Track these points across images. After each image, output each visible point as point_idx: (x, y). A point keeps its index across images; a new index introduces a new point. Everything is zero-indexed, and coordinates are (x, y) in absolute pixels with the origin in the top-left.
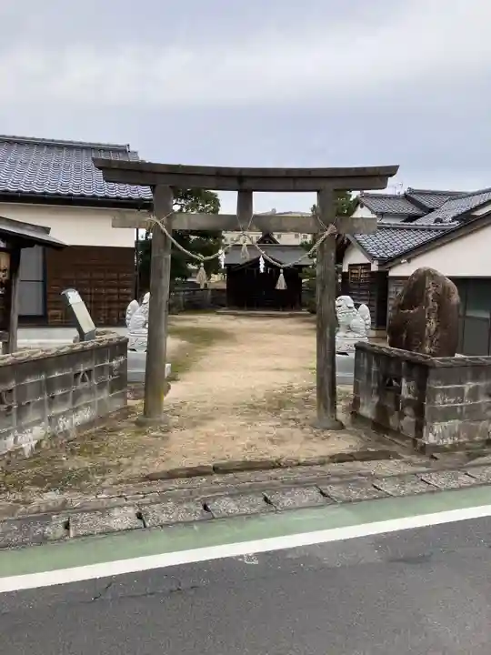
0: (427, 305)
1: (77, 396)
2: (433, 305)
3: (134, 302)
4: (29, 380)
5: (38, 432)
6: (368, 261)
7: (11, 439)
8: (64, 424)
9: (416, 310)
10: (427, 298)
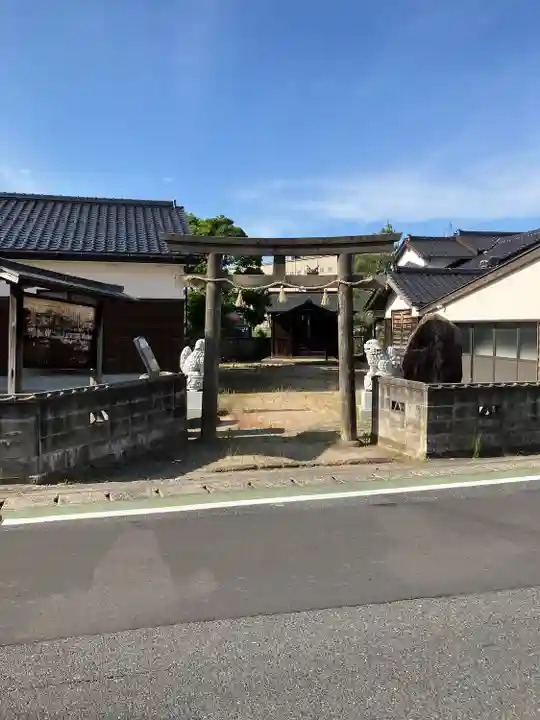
0: (434, 344)
1: (150, 418)
2: (439, 345)
3: (187, 348)
4: (118, 404)
5: (125, 442)
6: (408, 308)
7: (107, 447)
8: (142, 439)
9: (424, 349)
10: (434, 339)
